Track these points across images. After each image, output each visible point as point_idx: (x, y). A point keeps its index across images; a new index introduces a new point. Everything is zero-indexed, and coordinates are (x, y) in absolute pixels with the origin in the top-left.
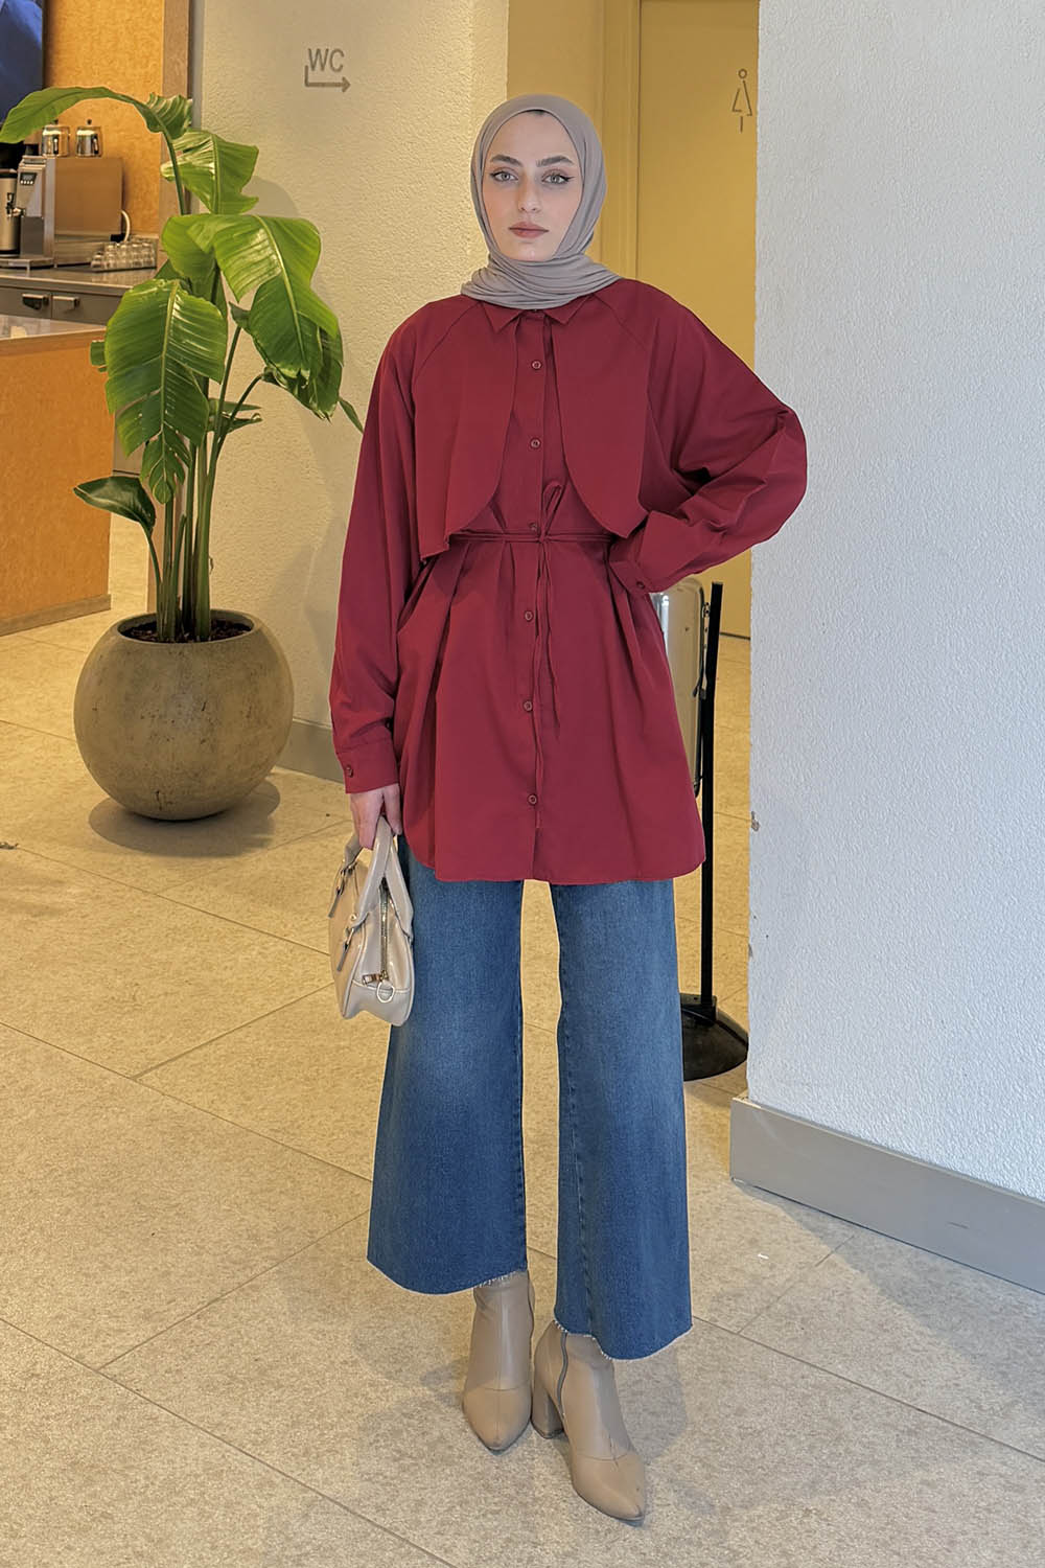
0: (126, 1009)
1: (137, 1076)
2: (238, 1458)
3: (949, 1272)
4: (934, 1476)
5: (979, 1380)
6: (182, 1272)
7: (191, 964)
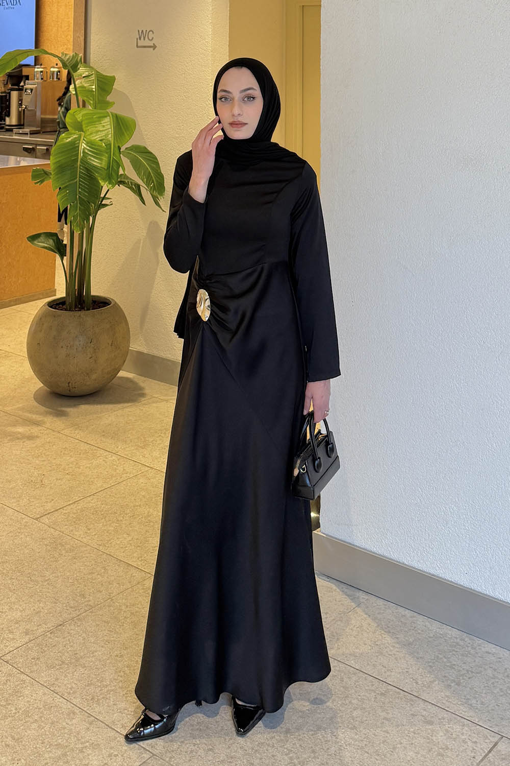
0: (38, 486)
1: (38, 518)
2: (60, 700)
3: (411, 617)
4: (390, 716)
5: (418, 669)
6: (46, 611)
7: (71, 465)
